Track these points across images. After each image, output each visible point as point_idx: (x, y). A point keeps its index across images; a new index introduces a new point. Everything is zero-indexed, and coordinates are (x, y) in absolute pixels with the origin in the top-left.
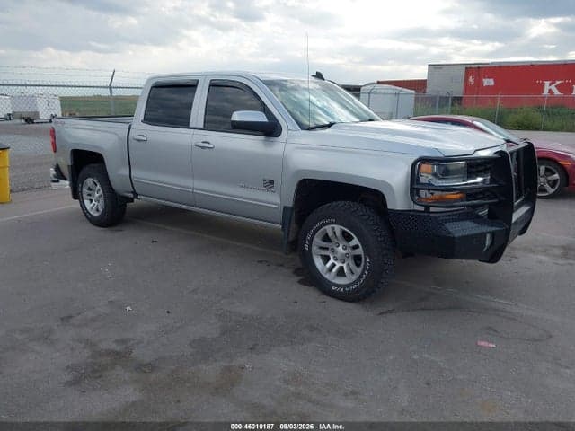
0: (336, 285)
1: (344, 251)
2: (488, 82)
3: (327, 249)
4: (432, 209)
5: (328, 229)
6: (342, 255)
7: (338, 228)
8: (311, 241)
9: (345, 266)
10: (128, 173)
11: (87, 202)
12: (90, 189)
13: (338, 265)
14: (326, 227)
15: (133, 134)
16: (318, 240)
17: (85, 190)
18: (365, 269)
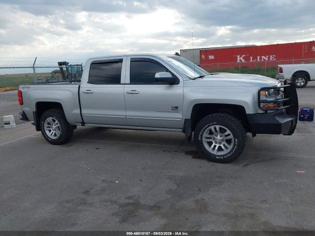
0: (218, 156)
1: (221, 138)
2: (211, 57)
3: (211, 138)
4: (268, 112)
5: (212, 128)
6: (220, 140)
7: (218, 127)
8: (202, 135)
9: (222, 145)
10: (79, 112)
11: (47, 132)
12: (49, 124)
13: (218, 145)
14: (210, 127)
15: (82, 90)
16: (205, 135)
17: (46, 125)
18: (235, 145)
